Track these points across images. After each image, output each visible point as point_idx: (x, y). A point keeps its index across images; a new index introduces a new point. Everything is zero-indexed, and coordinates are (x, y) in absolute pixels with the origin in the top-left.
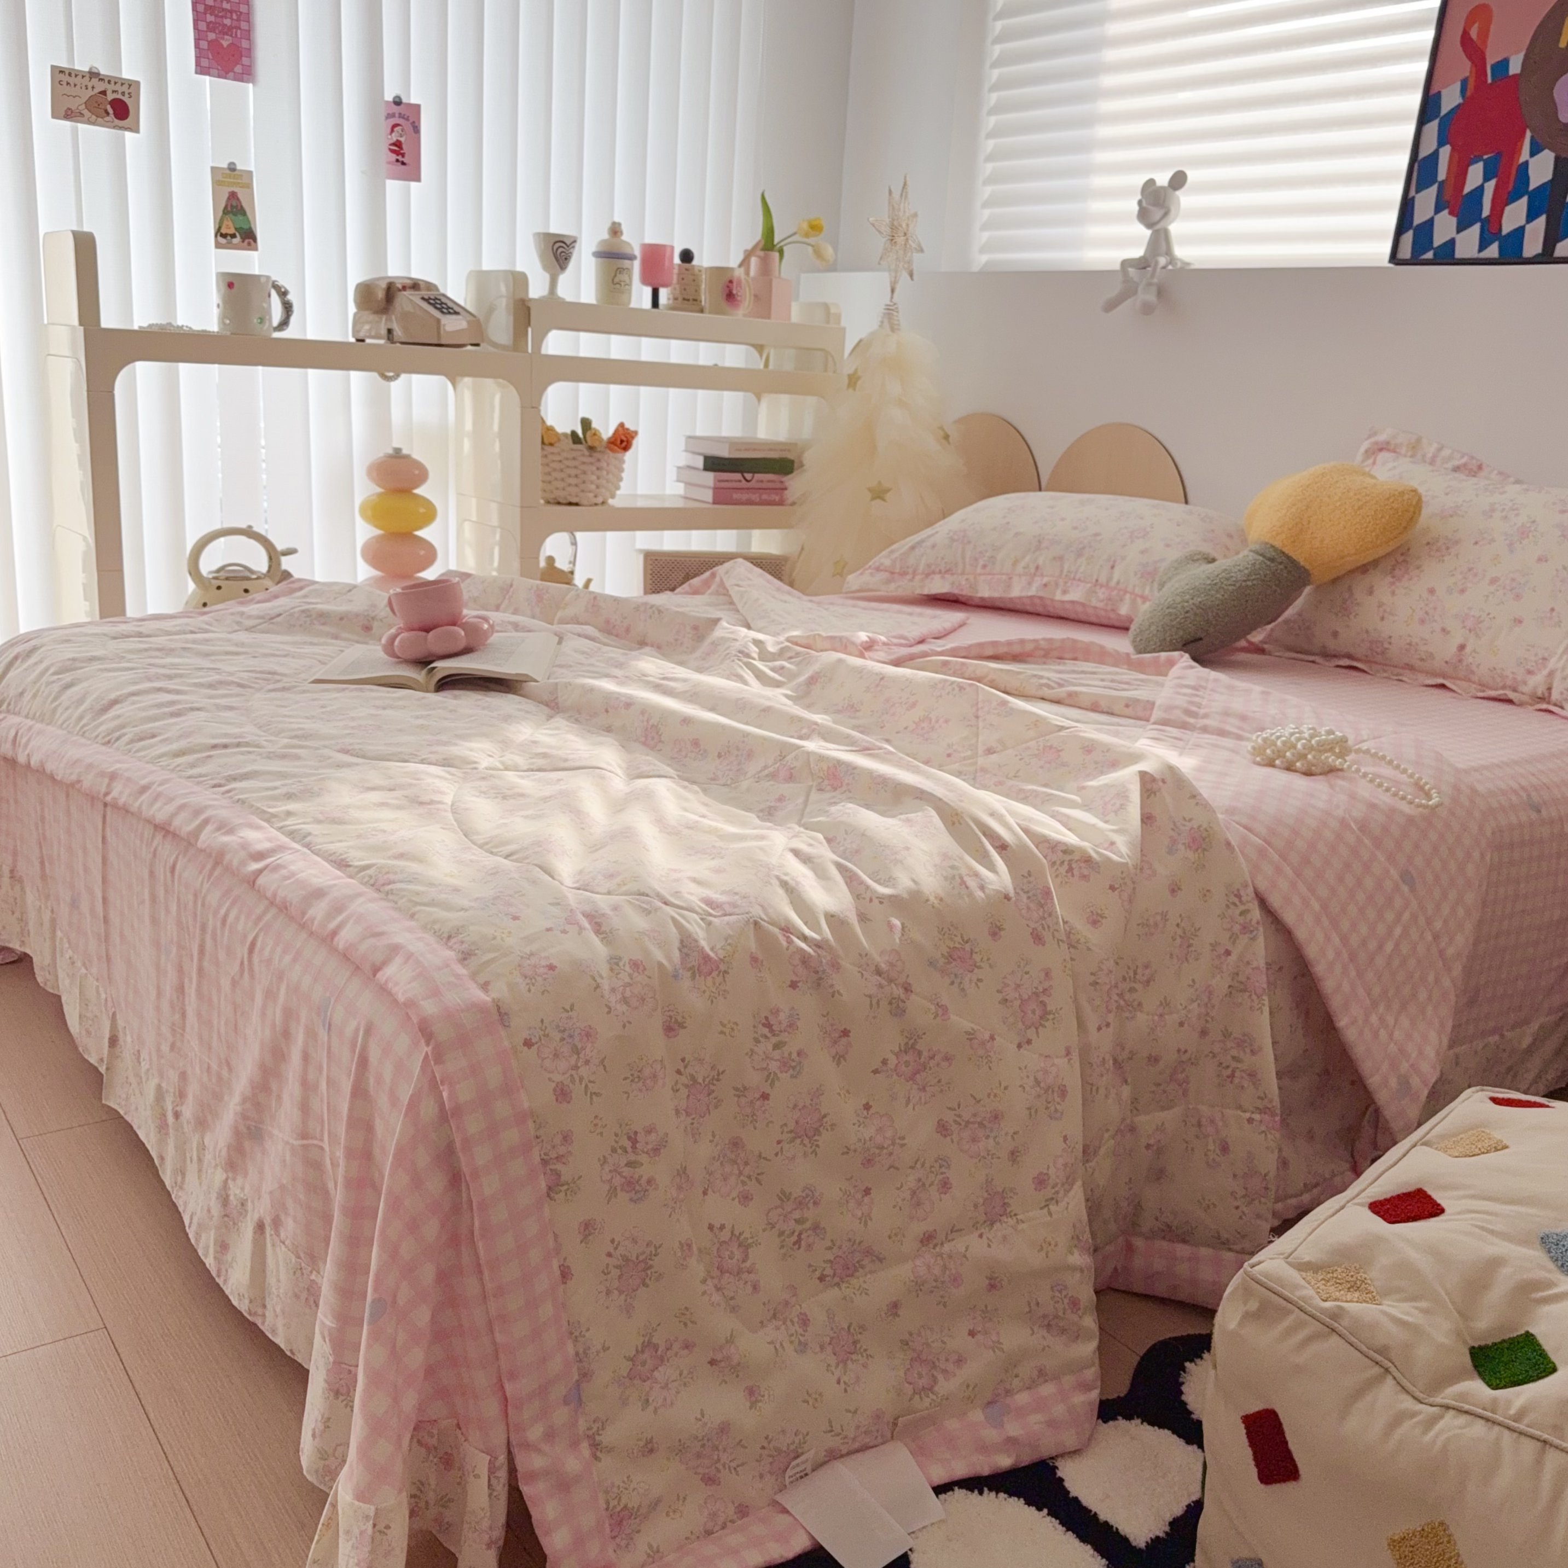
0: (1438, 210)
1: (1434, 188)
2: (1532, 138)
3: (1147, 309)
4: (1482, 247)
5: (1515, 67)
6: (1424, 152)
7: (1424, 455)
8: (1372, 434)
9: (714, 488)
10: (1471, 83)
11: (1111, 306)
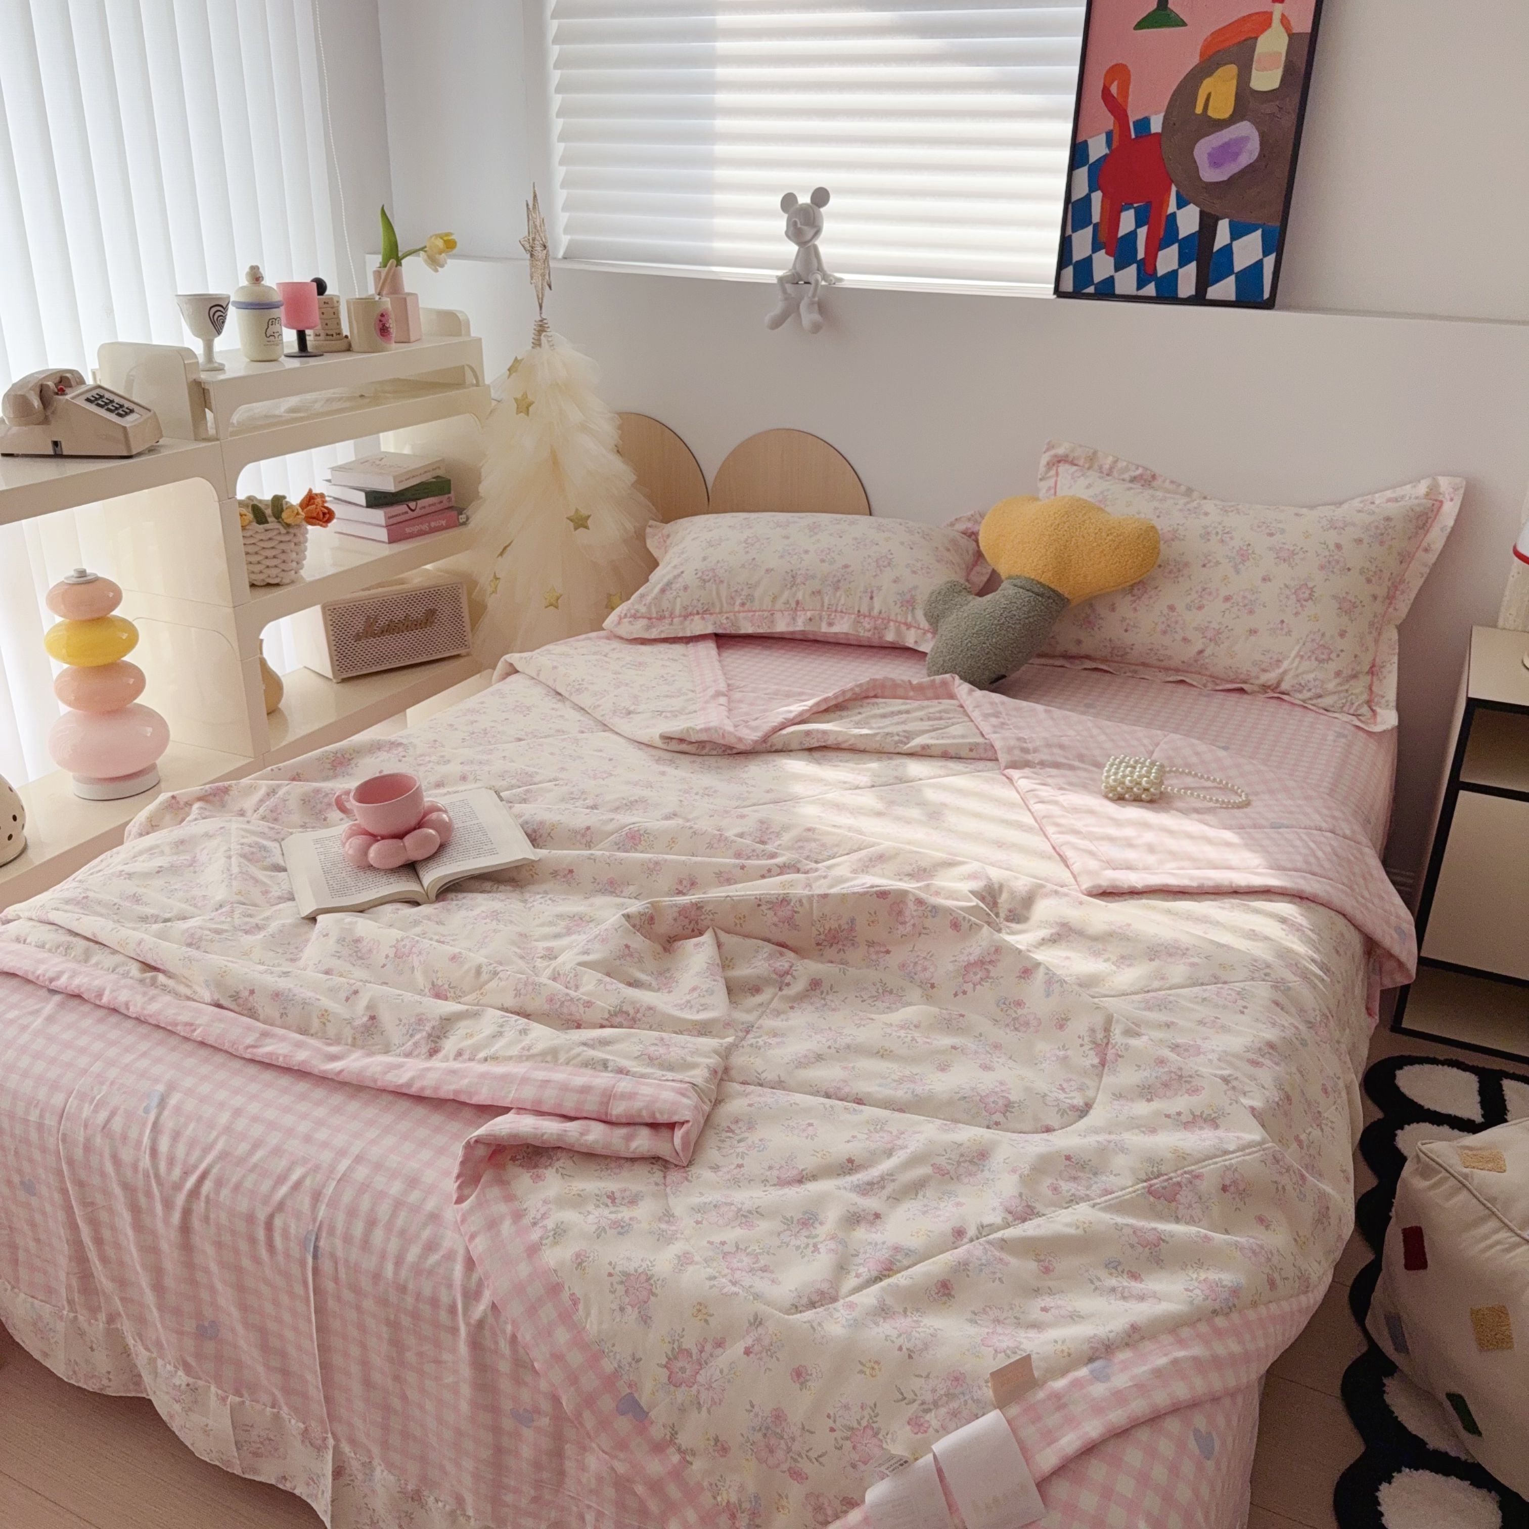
0: (1095, 250)
1: (1090, 229)
2: (1178, 193)
3: (816, 328)
4: (1141, 285)
5: (1156, 126)
6: (1077, 195)
7: (1101, 467)
8: (1050, 447)
9: (387, 526)
10: (1116, 137)
11: (777, 323)
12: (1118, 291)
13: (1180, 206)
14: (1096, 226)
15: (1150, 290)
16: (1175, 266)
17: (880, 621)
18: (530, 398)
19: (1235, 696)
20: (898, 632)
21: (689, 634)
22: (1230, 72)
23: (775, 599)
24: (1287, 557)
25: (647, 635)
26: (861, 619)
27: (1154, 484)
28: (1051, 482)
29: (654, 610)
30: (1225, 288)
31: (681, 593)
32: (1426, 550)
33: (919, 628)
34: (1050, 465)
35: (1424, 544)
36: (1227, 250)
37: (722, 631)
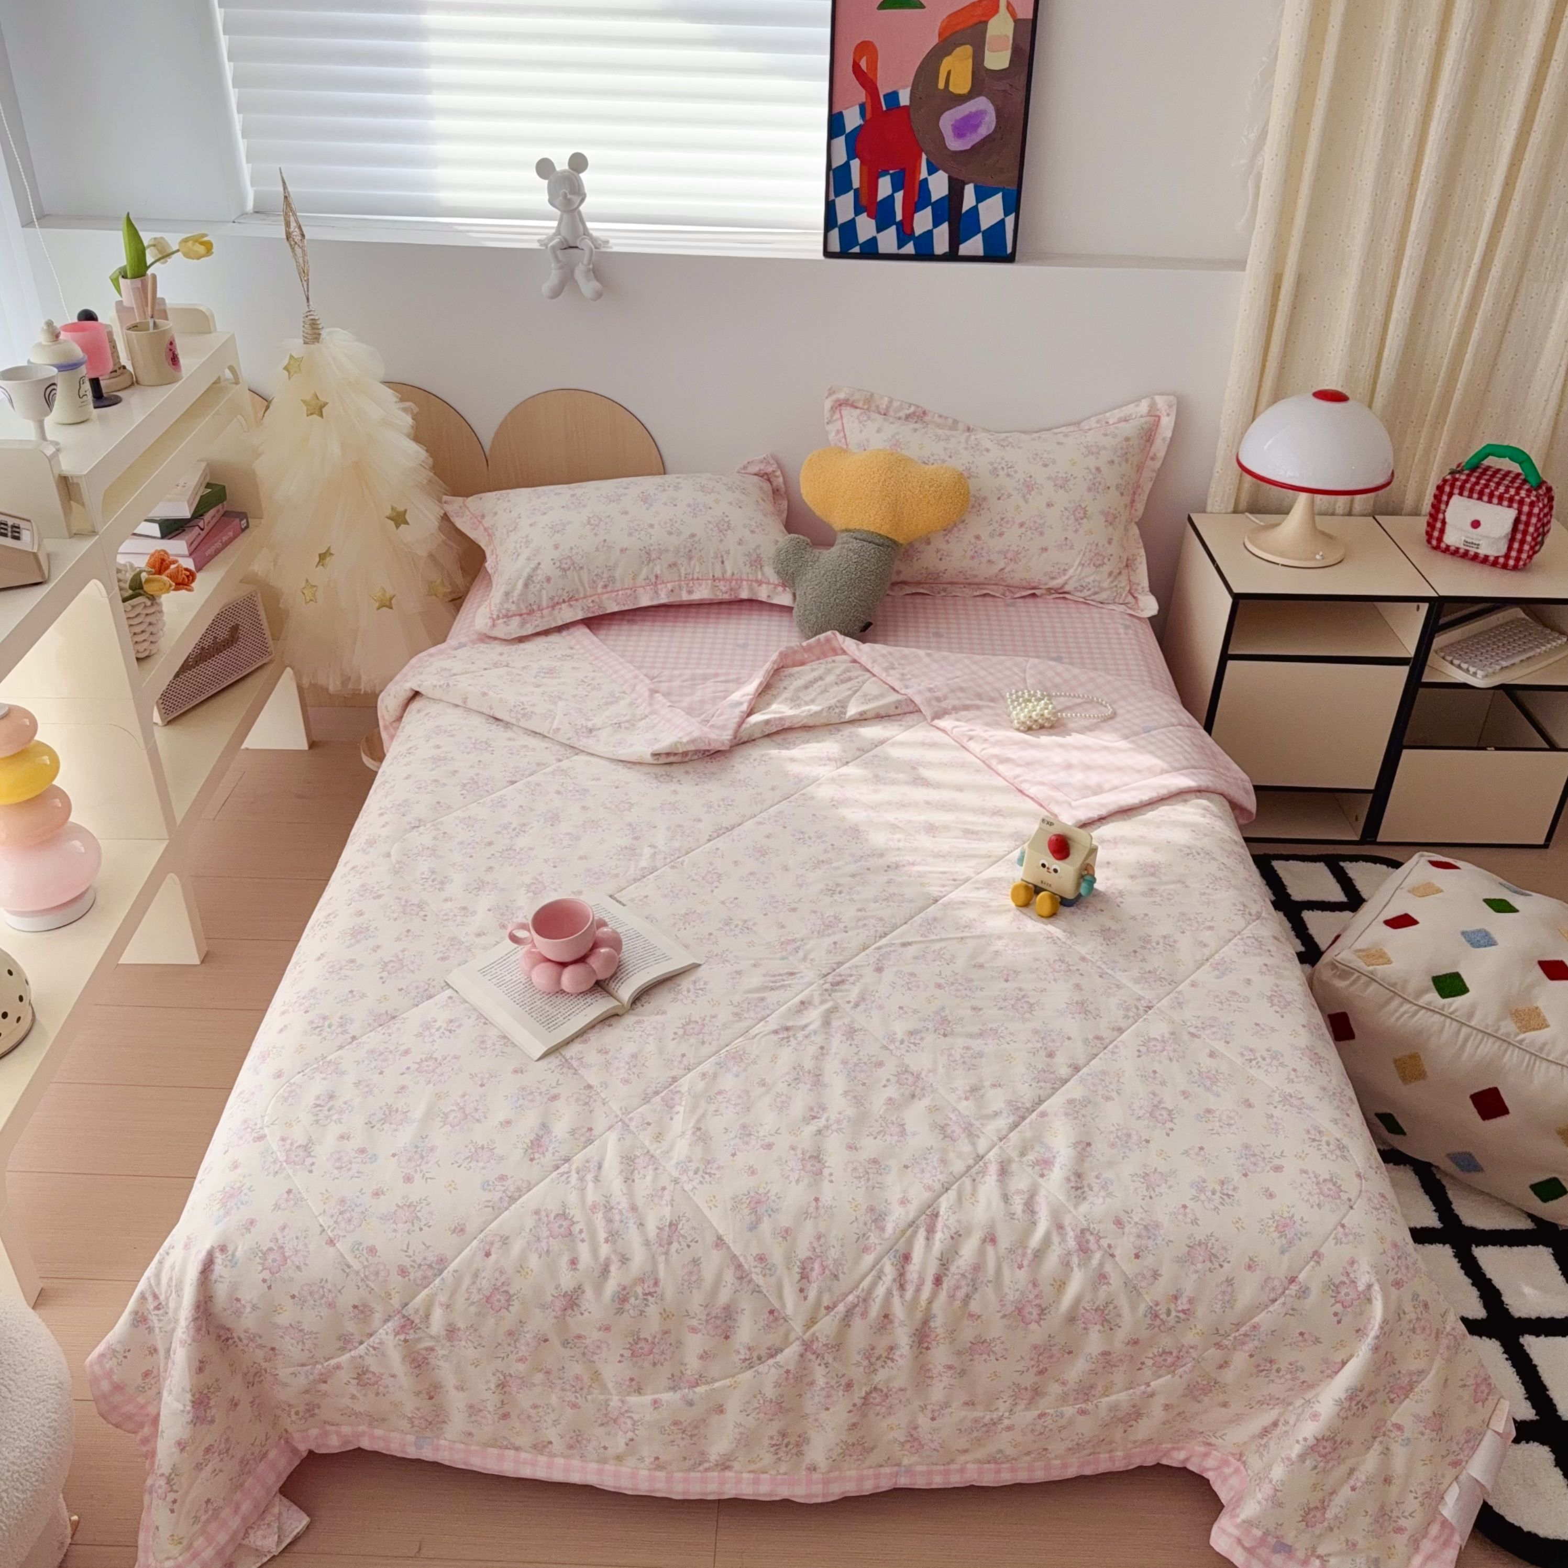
1: (851, 194)
2: (927, 160)
4: (901, 244)
6: (837, 163)
7: (878, 407)
8: (831, 392)
9: (191, 555)
10: (868, 108)
11: (556, 293)
12: (882, 249)
13: (930, 173)
14: (856, 191)
15: (909, 248)
16: (930, 227)
17: (734, 583)
18: (323, 399)
19: (1030, 601)
20: (751, 589)
21: (560, 623)
22: (965, 51)
23: (634, 578)
24: (1062, 484)
25: (524, 633)
26: (717, 583)
27: (926, 418)
28: (838, 425)
29: (523, 606)
30: (974, 245)
31: (545, 585)
32: (1153, 459)
33: (768, 583)
34: (833, 409)
35: (1151, 454)
36: (974, 211)
37: (590, 615)
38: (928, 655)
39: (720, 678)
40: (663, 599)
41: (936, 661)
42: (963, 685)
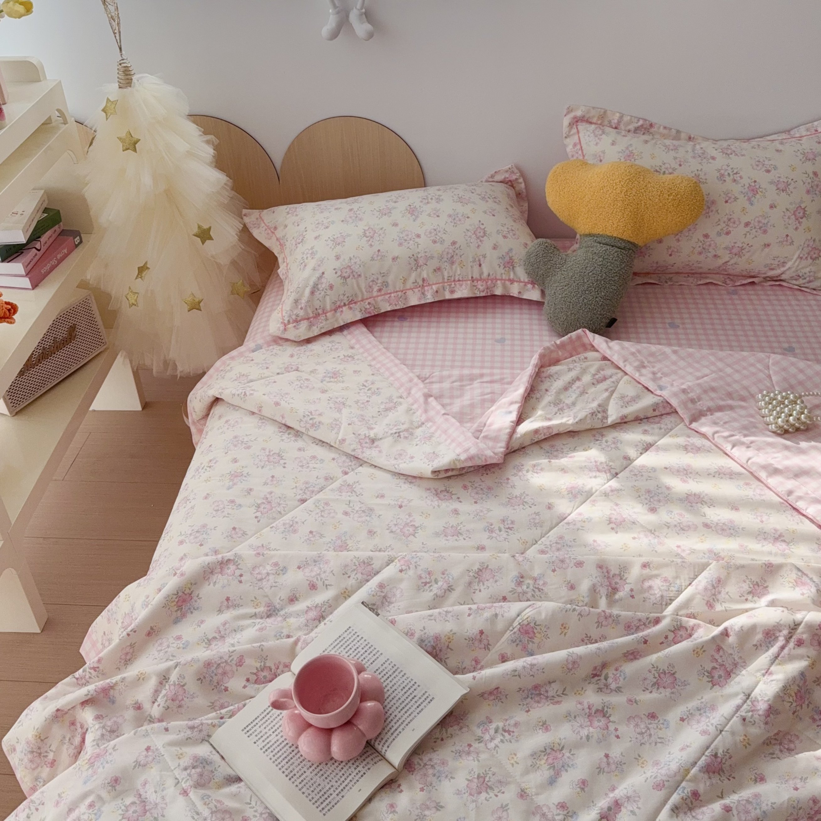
7: (610, 122)
8: (569, 111)
9: (27, 275)
11: (334, 35)
17: (490, 282)
18: (136, 136)
19: (748, 288)
20: (504, 287)
21: (342, 324)
23: (405, 281)
24: (784, 188)
25: (311, 335)
26: (475, 283)
28: (575, 139)
29: (310, 311)
31: (329, 292)
33: (520, 282)
34: (571, 125)
37: (367, 316)
38: (675, 352)
39: (486, 379)
40: (429, 298)
41: (683, 359)
42: (714, 384)
